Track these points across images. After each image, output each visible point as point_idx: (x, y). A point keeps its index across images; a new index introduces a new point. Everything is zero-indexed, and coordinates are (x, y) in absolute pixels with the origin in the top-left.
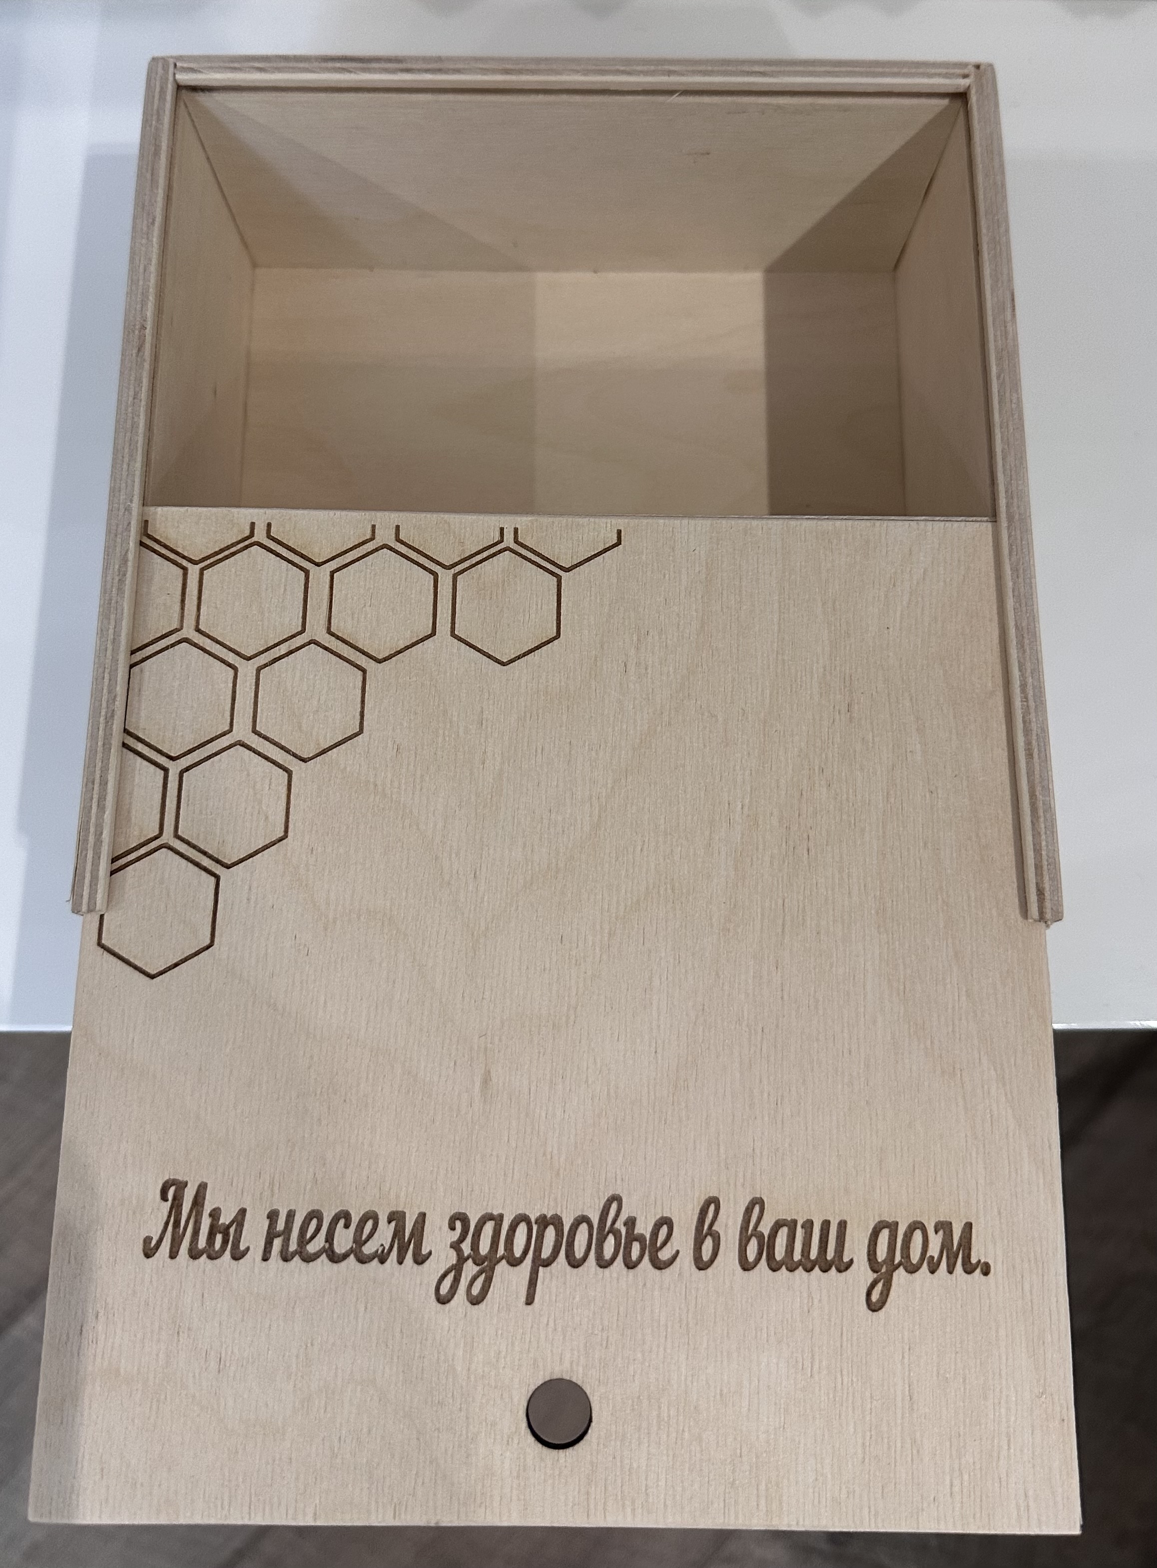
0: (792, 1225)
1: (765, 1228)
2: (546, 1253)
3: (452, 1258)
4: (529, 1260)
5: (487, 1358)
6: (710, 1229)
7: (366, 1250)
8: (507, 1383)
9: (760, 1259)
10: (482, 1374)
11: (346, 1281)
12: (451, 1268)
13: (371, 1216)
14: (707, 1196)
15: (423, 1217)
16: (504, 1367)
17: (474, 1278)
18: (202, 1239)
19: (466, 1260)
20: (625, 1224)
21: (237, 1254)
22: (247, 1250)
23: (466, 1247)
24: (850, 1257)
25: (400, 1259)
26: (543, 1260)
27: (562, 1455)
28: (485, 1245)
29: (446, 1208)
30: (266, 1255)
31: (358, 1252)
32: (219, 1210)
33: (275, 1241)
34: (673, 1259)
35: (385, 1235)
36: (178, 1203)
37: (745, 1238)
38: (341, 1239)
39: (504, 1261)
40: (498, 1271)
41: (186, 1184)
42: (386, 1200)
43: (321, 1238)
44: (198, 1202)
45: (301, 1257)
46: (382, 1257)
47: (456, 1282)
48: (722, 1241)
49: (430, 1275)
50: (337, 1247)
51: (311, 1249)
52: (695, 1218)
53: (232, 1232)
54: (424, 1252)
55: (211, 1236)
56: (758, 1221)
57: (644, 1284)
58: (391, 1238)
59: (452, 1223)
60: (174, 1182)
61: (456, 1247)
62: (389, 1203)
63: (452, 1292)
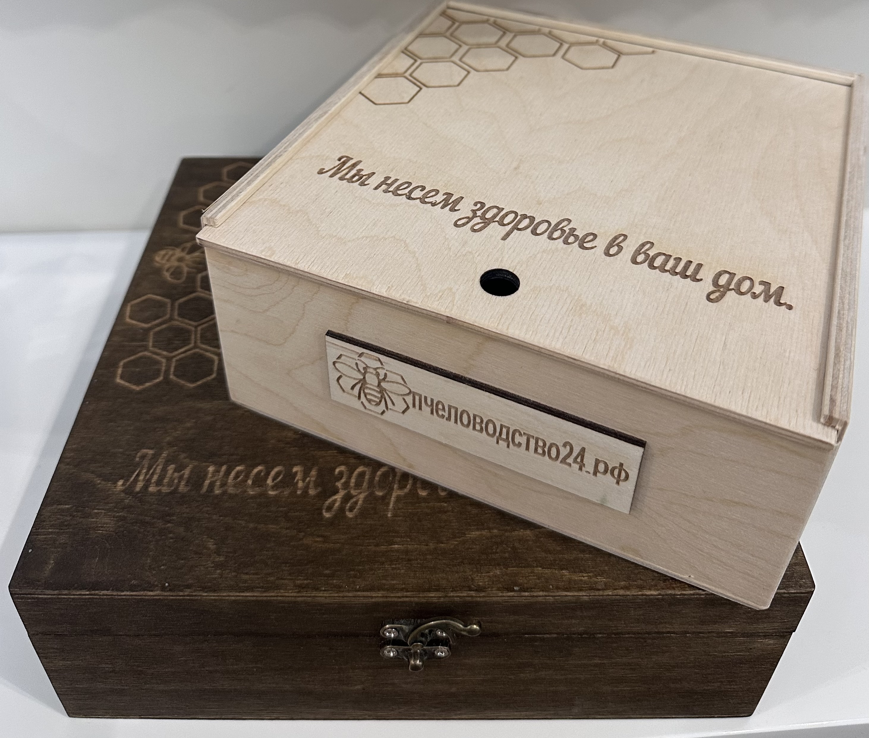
0: (668, 257)
1: (651, 253)
2: (521, 226)
3: (470, 215)
4: (510, 226)
5: (470, 250)
6: (618, 245)
7: (427, 200)
8: (476, 262)
9: (644, 262)
10: (465, 255)
11: (411, 206)
12: (468, 218)
13: (436, 191)
14: (620, 233)
15: (462, 198)
16: (478, 256)
17: (478, 224)
18: (348, 176)
19: (477, 217)
20: (569, 229)
21: (363, 184)
22: (368, 184)
23: (479, 213)
24: (701, 278)
25: (442, 208)
26: (518, 228)
27: (494, 297)
28: (489, 215)
29: (475, 198)
30: (376, 188)
31: (422, 200)
32: (363, 170)
33: (384, 185)
34: (592, 248)
35: (440, 198)
36: (344, 163)
37: (638, 253)
38: (417, 194)
39: (497, 223)
40: (492, 225)
41: (352, 159)
42: (446, 188)
43: (406, 191)
44: (354, 165)
45: (393, 194)
46: (434, 204)
47: (468, 223)
48: (623, 250)
49: (456, 216)
50: (413, 196)
51: (399, 192)
52: (610, 239)
53: (364, 177)
54: (456, 208)
55: (354, 176)
56: (648, 250)
57: (571, 251)
58: (441, 200)
59: (475, 204)
60: (347, 157)
61: (474, 212)
62: (447, 190)
63: (464, 225)
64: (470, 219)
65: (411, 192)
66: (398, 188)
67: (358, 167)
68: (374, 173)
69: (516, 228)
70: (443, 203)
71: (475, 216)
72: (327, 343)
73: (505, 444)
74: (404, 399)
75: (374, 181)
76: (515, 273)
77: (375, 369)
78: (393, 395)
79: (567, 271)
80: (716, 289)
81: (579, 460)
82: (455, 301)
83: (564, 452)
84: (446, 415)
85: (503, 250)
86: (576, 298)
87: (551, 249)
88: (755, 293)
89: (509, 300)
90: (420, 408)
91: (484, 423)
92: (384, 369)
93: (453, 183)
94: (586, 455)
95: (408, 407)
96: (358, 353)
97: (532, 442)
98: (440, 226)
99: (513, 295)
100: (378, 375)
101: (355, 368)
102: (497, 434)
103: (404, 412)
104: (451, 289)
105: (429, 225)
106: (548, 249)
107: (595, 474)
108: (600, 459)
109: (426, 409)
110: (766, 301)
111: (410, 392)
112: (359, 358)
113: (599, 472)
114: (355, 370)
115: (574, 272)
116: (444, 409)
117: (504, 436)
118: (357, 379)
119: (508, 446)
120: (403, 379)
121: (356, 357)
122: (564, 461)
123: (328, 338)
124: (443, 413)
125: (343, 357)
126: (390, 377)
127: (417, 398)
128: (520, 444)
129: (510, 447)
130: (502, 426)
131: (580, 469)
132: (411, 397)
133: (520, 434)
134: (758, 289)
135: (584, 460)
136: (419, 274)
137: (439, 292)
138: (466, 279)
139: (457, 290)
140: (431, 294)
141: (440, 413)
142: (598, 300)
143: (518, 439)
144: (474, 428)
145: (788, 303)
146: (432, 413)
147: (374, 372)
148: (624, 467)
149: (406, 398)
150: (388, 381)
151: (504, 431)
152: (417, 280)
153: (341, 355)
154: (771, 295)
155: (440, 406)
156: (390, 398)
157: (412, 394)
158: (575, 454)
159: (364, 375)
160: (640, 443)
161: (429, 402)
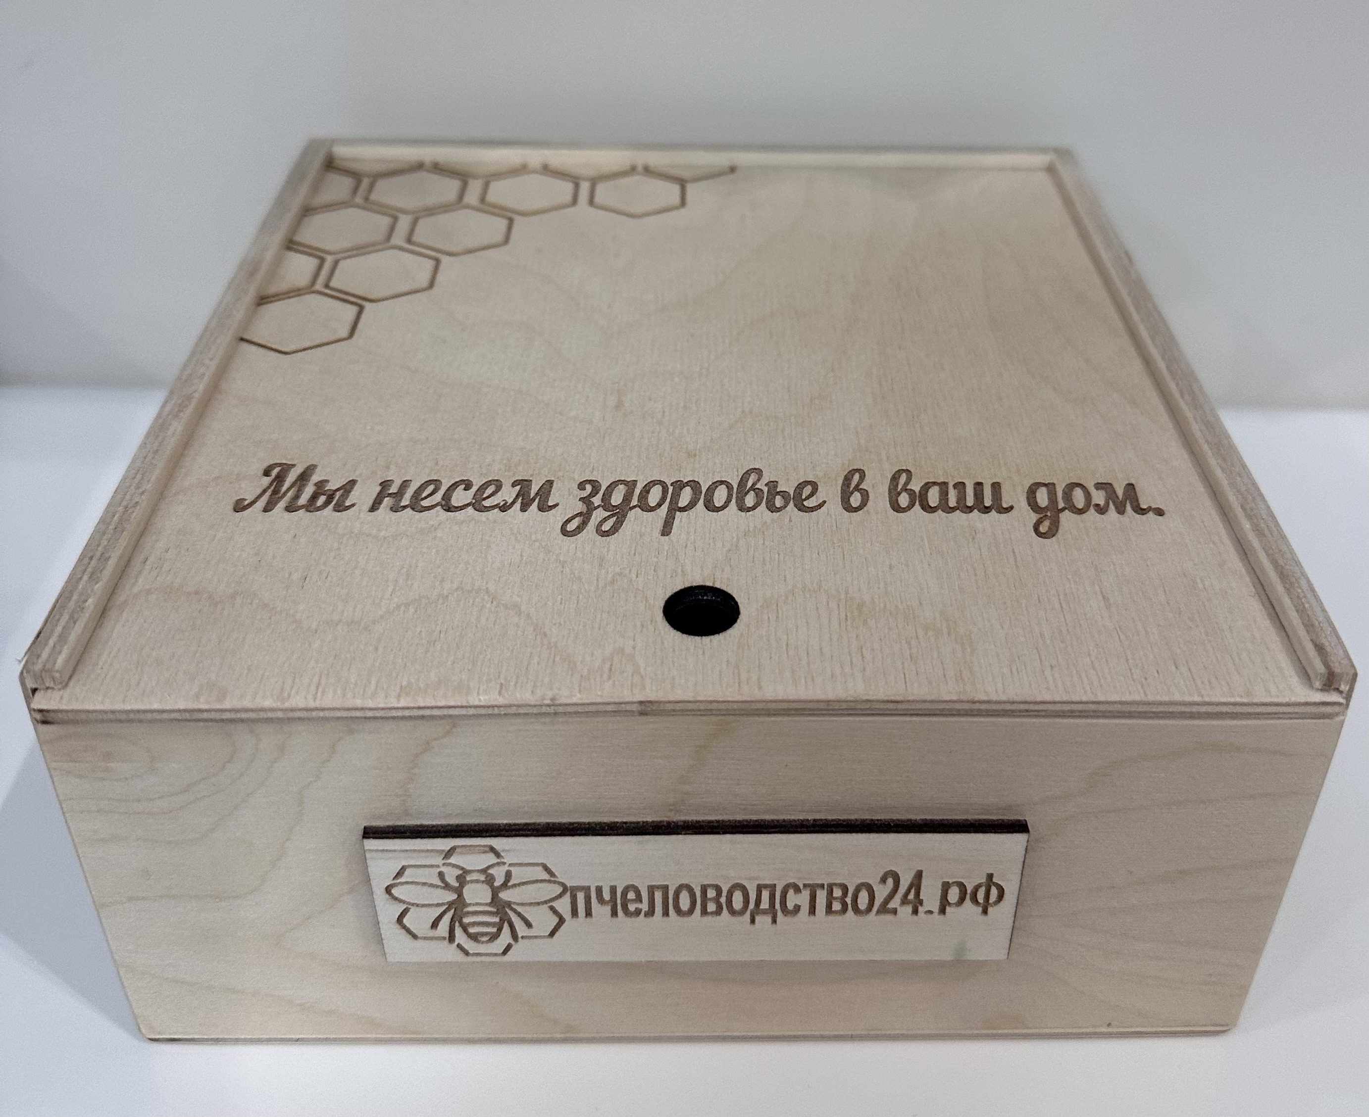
0: (943, 486)
1: (915, 486)
2: (683, 503)
3: (580, 507)
4: (665, 507)
5: (617, 570)
6: (857, 488)
7: (487, 503)
8: (641, 588)
9: (913, 505)
10: (613, 582)
11: (462, 523)
12: (580, 514)
13: (495, 482)
14: (851, 469)
15: (550, 483)
16: (637, 577)
17: (605, 519)
18: (303, 500)
19: (596, 508)
20: (766, 485)
21: (341, 508)
22: (353, 505)
23: (597, 500)
24: (1010, 504)
25: (524, 508)
26: (680, 508)
27: (706, 640)
28: (617, 499)
29: (576, 477)
30: (373, 508)
31: (478, 505)
32: (327, 481)
33: (386, 499)
34: (820, 506)
35: (508, 494)
36: (280, 479)
37: (894, 493)
38: (460, 497)
39: (637, 509)
40: (631, 514)
41: (294, 466)
42: (511, 473)
43: (438, 497)
44: (304, 477)
45: (413, 509)
46: (504, 508)
47: (584, 523)
48: (870, 495)
49: (556, 518)
50: (455, 502)
51: (425, 503)
52: (840, 482)
53: (338, 494)
54: (550, 504)
55: (314, 497)
56: (907, 483)
57: (790, 521)
58: (514, 496)
59: (581, 486)
60: (280, 465)
61: (586, 500)
62: (514, 475)
63: (579, 529)
64: (585, 517)
65: (447, 496)
66: (417, 496)
67: (315, 478)
68: (353, 483)
69: (674, 509)
70: (520, 500)
71: (591, 509)
72: (368, 855)
73: (768, 919)
74: (552, 908)
75: (363, 495)
76: (718, 585)
77: (484, 871)
78: (528, 908)
79: (802, 556)
80: (1042, 516)
81: (911, 896)
82: (642, 671)
83: (881, 893)
84: (644, 906)
85: (675, 553)
86: (843, 596)
87: (755, 527)
88: (1097, 505)
89: (735, 636)
90: (589, 914)
91: (724, 894)
92: (504, 863)
93: (520, 460)
94: (924, 882)
95: (562, 921)
96: (443, 851)
97: (822, 896)
98: (537, 544)
99: (736, 625)
100: (489, 880)
101: (440, 883)
102: (752, 906)
103: (552, 934)
104: (621, 651)
105: (517, 547)
106: (751, 529)
107: (943, 911)
108: (951, 881)
109: (601, 911)
110: (1121, 511)
111: (565, 889)
112: (444, 862)
113: (949, 904)
114: (437, 887)
115: (815, 556)
116: (639, 899)
117: (765, 905)
118: (443, 904)
119: (774, 921)
120: (546, 868)
121: (438, 860)
122: (884, 909)
123: (372, 844)
124: (639, 906)
125: (408, 872)
126: (518, 875)
127: (581, 896)
128: (797, 908)
129: (778, 920)
130: (760, 889)
131: (915, 912)
132: (567, 899)
133: (797, 890)
134: (1099, 497)
135: (921, 894)
136: (546, 642)
137: (604, 661)
138: (638, 623)
139: (634, 648)
140: (589, 671)
141: (632, 907)
142: (879, 588)
143: (792, 900)
144: (704, 912)
145: (1154, 506)
146: (614, 913)
147: (482, 878)
148: (995, 880)
149: (556, 904)
150: (514, 886)
151: (765, 894)
152: (550, 654)
153: (403, 869)
154: (1121, 502)
155: (631, 895)
156: (519, 915)
157: (568, 894)
158: (902, 890)
159: (459, 891)
160: (1019, 827)
161: (607, 896)
